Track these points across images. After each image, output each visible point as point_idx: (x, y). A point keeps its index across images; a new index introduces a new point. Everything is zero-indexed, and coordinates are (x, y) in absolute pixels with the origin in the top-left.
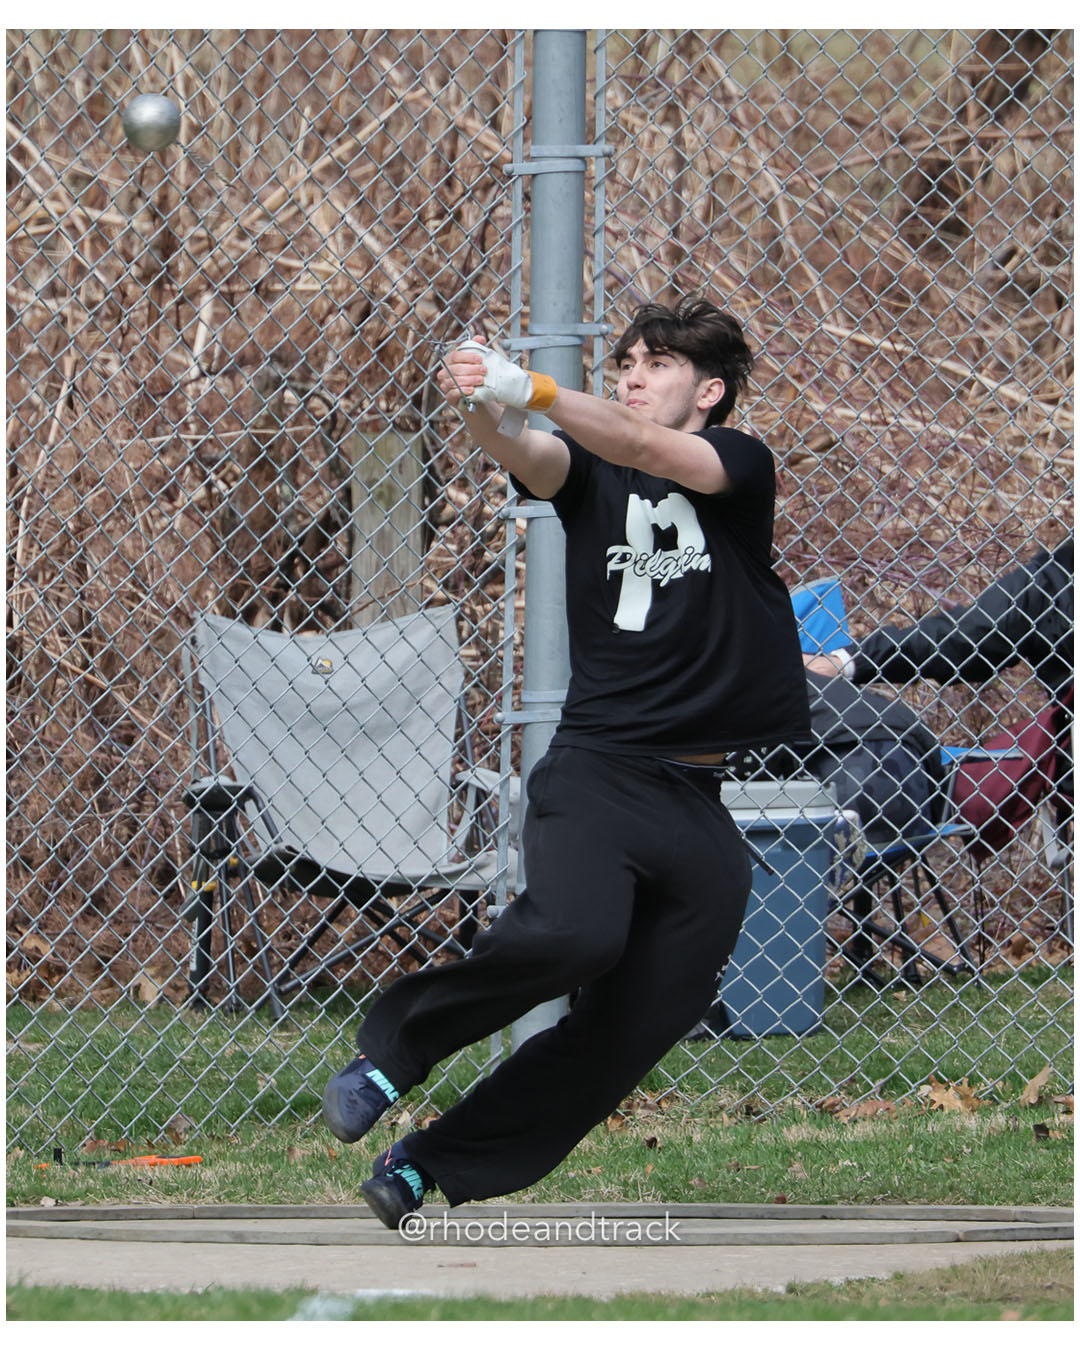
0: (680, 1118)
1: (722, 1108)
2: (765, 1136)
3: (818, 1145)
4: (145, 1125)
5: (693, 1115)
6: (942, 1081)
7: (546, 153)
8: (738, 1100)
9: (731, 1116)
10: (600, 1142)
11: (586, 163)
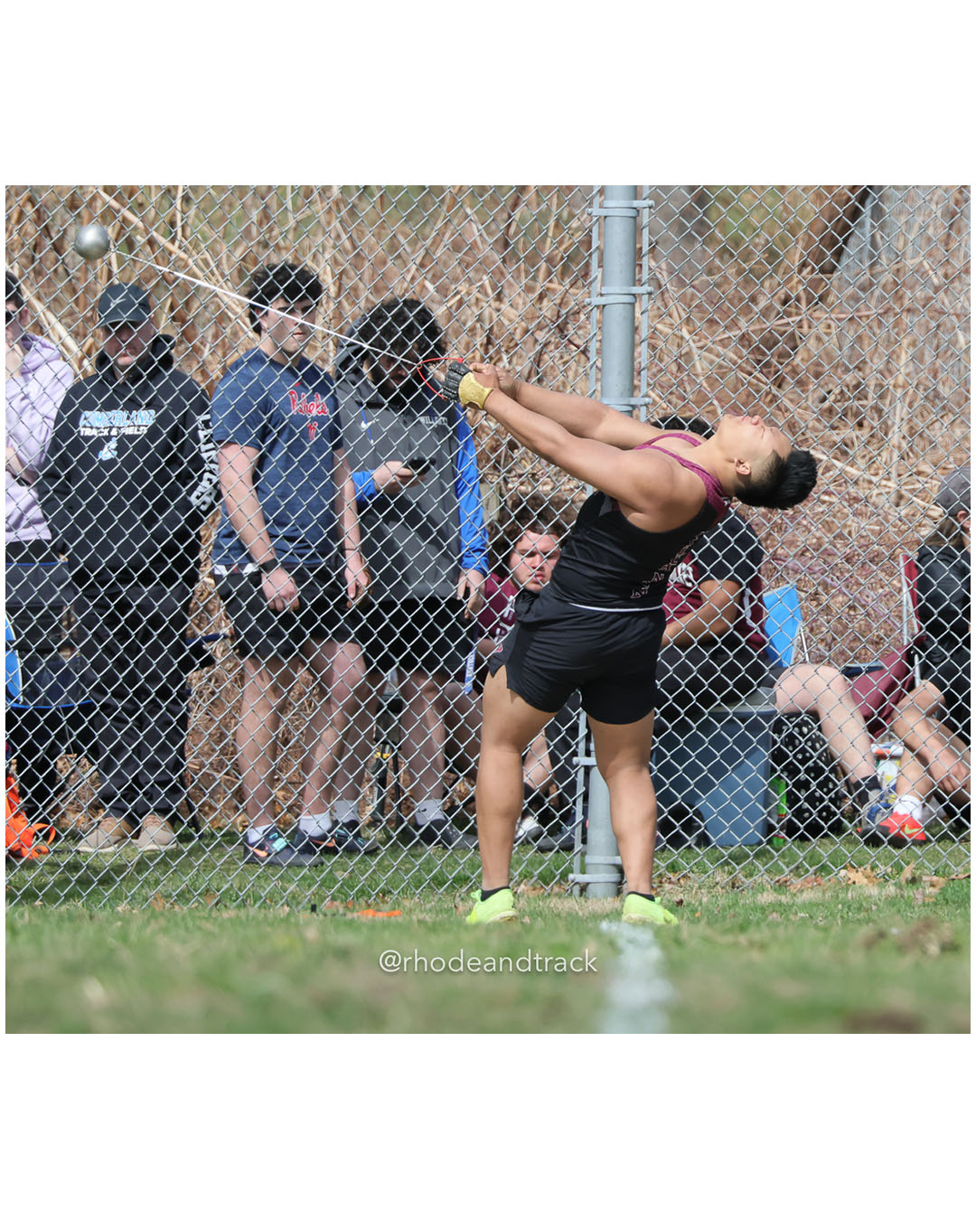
0: (692, 889)
1: (717, 884)
2: (746, 899)
3: (781, 904)
4: (362, 892)
5: (700, 888)
6: (854, 868)
7: (611, 292)
8: (727, 878)
9: (723, 888)
11: (636, 298)
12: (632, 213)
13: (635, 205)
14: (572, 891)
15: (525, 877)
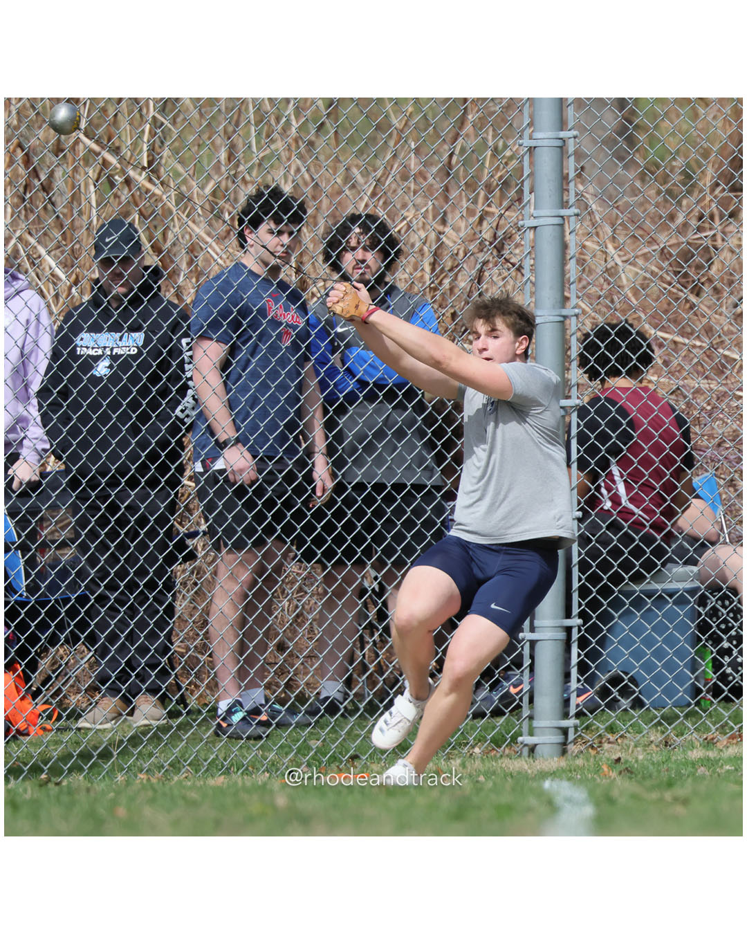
0: (629, 748)
1: (652, 742)
2: (678, 755)
3: (708, 759)
4: (334, 758)
5: (636, 746)
7: (542, 215)
8: (660, 737)
9: (657, 746)
10: (588, 760)
11: (564, 219)
12: (559, 143)
13: (561, 136)
14: (521, 752)
15: (480, 741)
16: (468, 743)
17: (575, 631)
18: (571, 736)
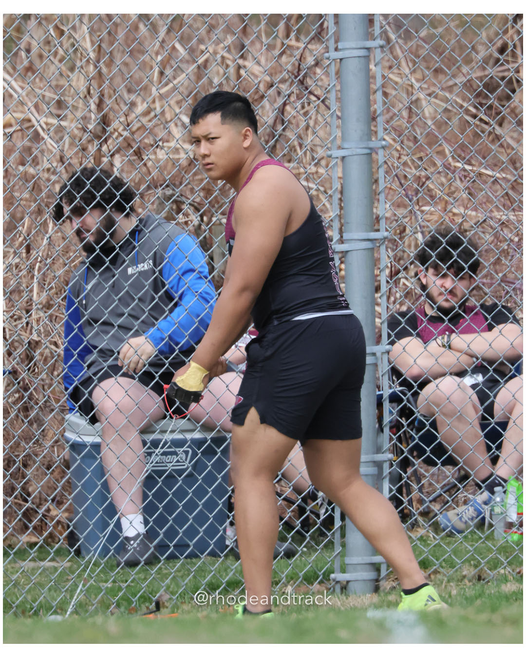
1: (464, 577)
2: (491, 589)
4: (144, 599)
5: (449, 581)
7: (348, 47)
8: (473, 572)
9: (470, 581)
11: (369, 51)
14: (334, 589)
15: (292, 579)
16: (280, 581)
17: (386, 466)
18: (384, 573)
